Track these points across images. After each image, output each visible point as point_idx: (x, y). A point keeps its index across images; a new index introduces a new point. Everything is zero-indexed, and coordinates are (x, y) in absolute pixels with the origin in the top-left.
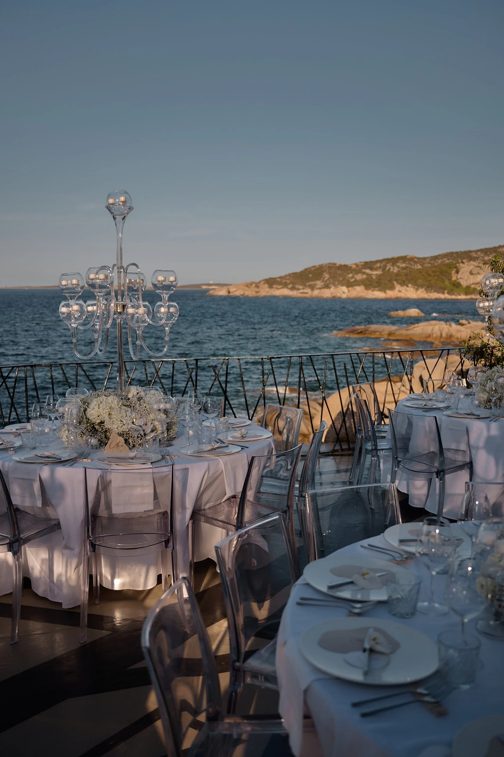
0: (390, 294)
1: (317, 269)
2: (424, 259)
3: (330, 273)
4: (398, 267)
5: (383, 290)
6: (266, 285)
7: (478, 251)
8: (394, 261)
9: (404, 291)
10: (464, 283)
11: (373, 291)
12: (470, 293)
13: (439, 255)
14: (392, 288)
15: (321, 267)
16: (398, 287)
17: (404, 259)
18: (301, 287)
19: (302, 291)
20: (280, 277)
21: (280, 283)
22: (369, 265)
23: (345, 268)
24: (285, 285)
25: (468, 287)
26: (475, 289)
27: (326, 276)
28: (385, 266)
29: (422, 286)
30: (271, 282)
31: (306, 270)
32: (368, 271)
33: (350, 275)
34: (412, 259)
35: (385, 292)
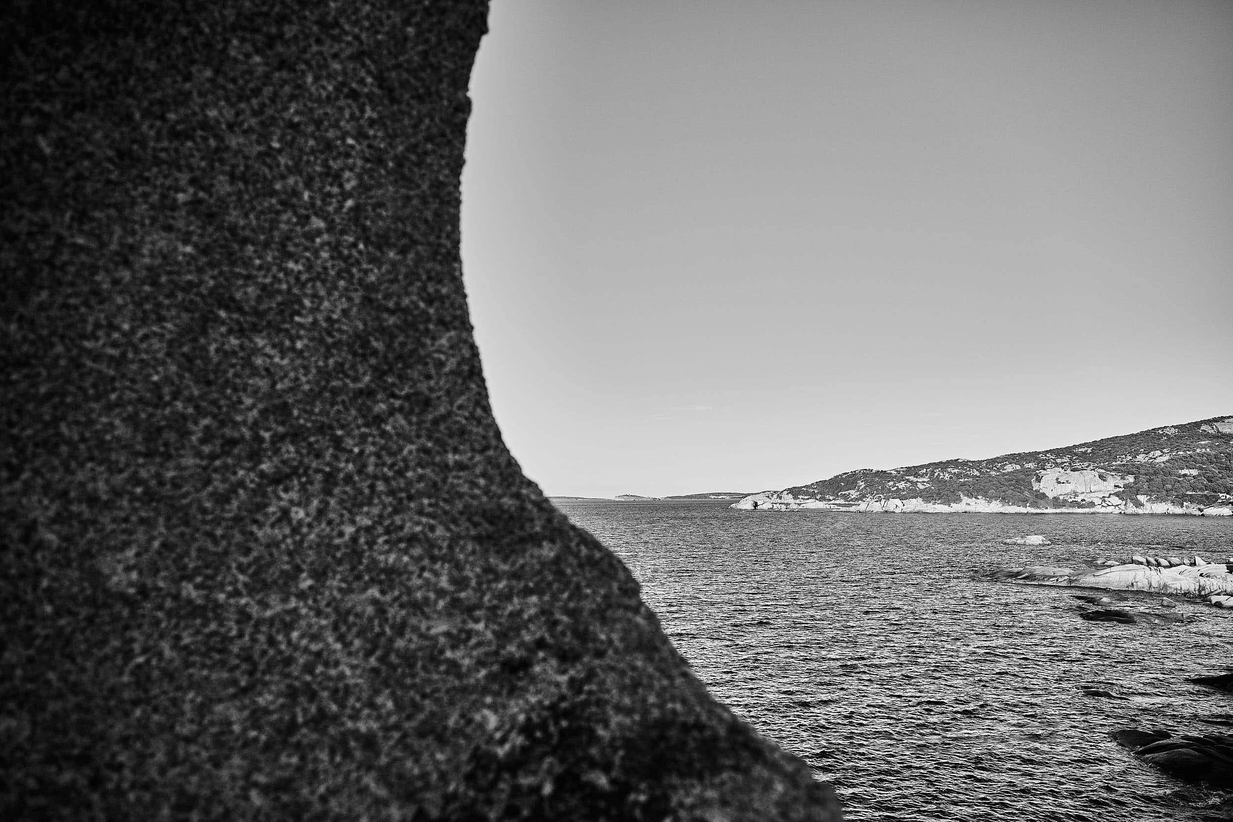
0: (955, 507)
1: (850, 476)
2: (980, 462)
3: (866, 482)
4: (950, 473)
5: (947, 502)
6: (790, 496)
7: (1047, 452)
8: (943, 466)
9: (973, 504)
10: (1051, 495)
11: (934, 504)
12: (1060, 506)
13: (998, 458)
14: (958, 500)
15: (854, 474)
16: (965, 499)
17: (955, 463)
18: (831, 498)
19: (833, 502)
20: (806, 486)
21: (806, 493)
22: (913, 471)
23: (882, 474)
24: (813, 496)
25: (1056, 499)
26: (1065, 501)
27: (862, 484)
28: (933, 472)
29: (996, 498)
30: (795, 492)
31: (837, 477)
32: (911, 478)
33: (891, 483)
34: (965, 463)
35: (949, 505)
